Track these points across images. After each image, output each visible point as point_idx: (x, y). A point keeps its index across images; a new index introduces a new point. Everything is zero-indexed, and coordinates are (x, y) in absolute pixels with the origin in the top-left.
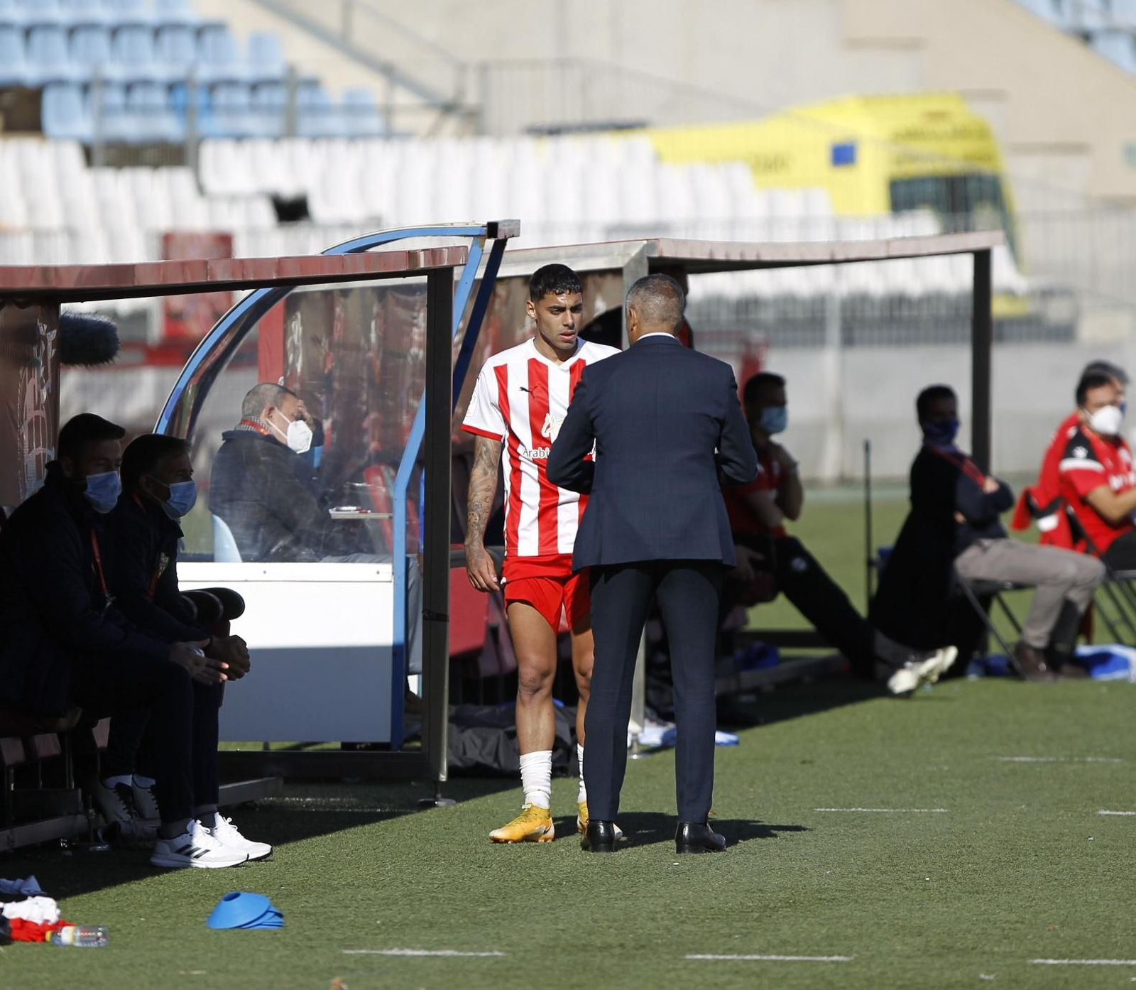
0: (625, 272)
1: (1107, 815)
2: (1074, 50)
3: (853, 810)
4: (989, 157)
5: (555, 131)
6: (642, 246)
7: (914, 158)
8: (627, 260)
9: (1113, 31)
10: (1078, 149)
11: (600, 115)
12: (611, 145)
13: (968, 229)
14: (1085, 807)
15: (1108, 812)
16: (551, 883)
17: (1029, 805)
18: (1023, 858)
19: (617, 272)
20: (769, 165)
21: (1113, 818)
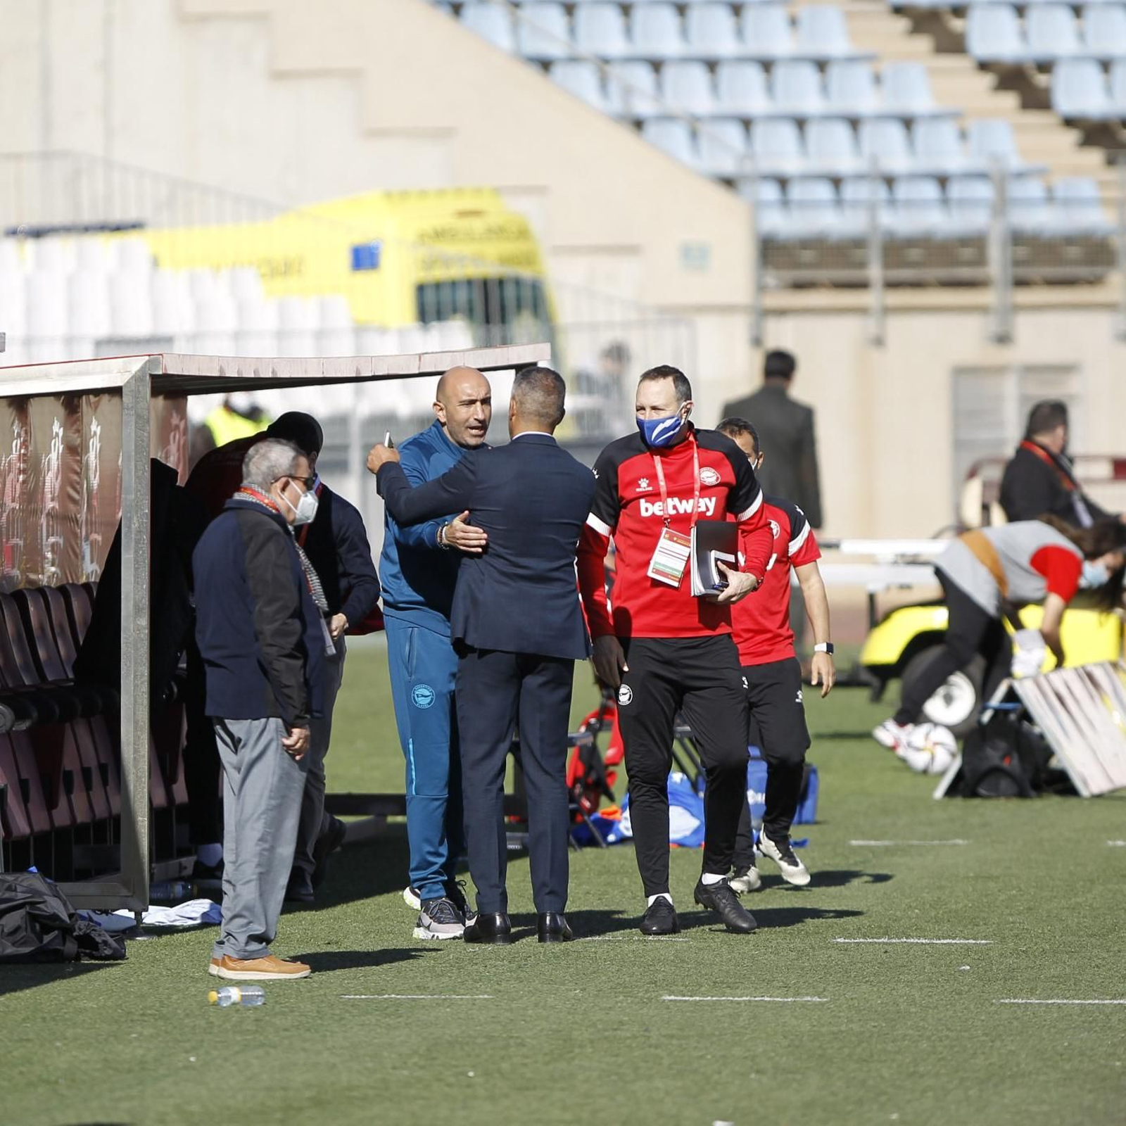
0: (124, 390)
1: (671, 1001)
2: (625, 136)
3: (386, 996)
4: (529, 259)
5: (38, 233)
6: (144, 361)
7: (446, 262)
8: (127, 377)
9: (667, 118)
10: (631, 250)
11: (87, 217)
12: (105, 245)
13: (505, 342)
14: (647, 991)
15: (672, 997)
16: (47, 1082)
17: (583, 990)
18: (577, 1050)
19: (116, 392)
20: (284, 269)
21: (678, 1004)
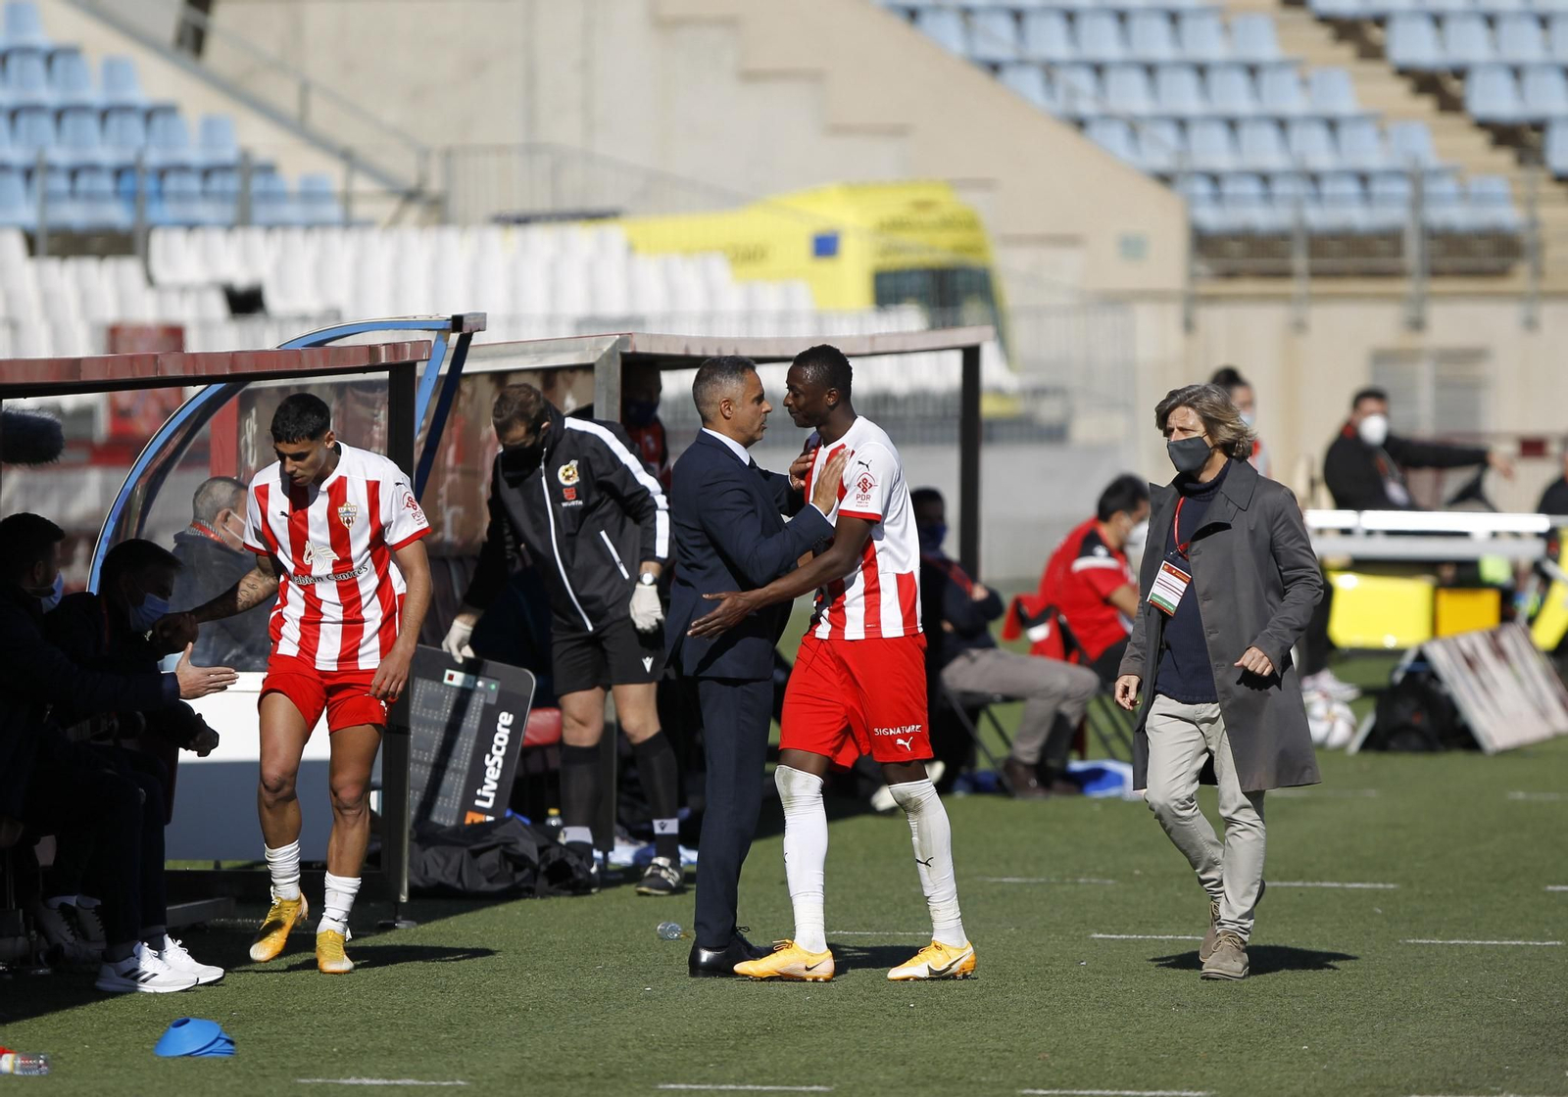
0: (597, 368)
1: (1100, 939)
2: (1067, 136)
3: (834, 933)
4: (976, 249)
5: (523, 220)
6: (614, 341)
7: (900, 250)
8: (598, 355)
9: (1108, 118)
10: (1070, 241)
11: (570, 204)
12: (582, 236)
13: (956, 324)
14: (1077, 930)
15: (1101, 936)
16: (517, 1009)
17: (1018, 928)
18: (1011, 984)
19: (588, 368)
20: (748, 256)
21: (1106, 942)
